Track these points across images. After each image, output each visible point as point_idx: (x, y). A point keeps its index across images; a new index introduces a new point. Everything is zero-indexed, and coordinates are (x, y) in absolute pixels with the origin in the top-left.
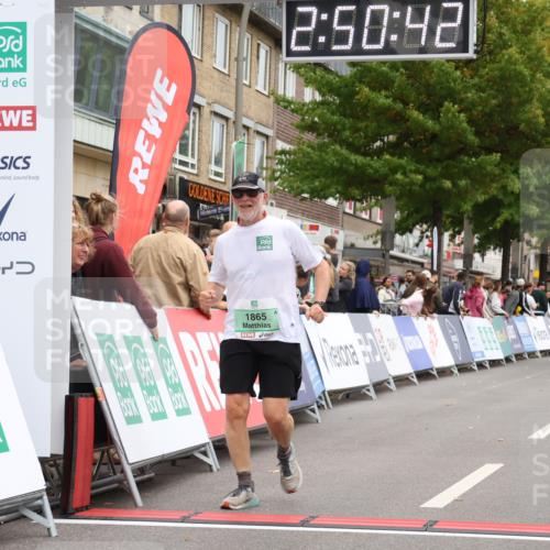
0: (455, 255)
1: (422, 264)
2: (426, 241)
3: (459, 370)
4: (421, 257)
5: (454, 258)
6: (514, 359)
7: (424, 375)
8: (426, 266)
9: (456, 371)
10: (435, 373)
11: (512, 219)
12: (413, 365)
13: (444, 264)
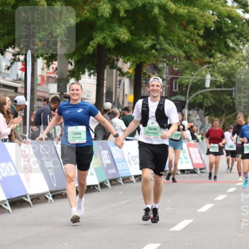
0: (49, 79)
1: (16, 89)
2: (19, 65)
3: (54, 197)
4: (14, 81)
5: (48, 82)
6: (109, 185)
7: (17, 203)
8: (19, 90)
9: (50, 198)
10: (29, 200)
11: (105, 43)
12: (6, 193)
13: (39, 88)
